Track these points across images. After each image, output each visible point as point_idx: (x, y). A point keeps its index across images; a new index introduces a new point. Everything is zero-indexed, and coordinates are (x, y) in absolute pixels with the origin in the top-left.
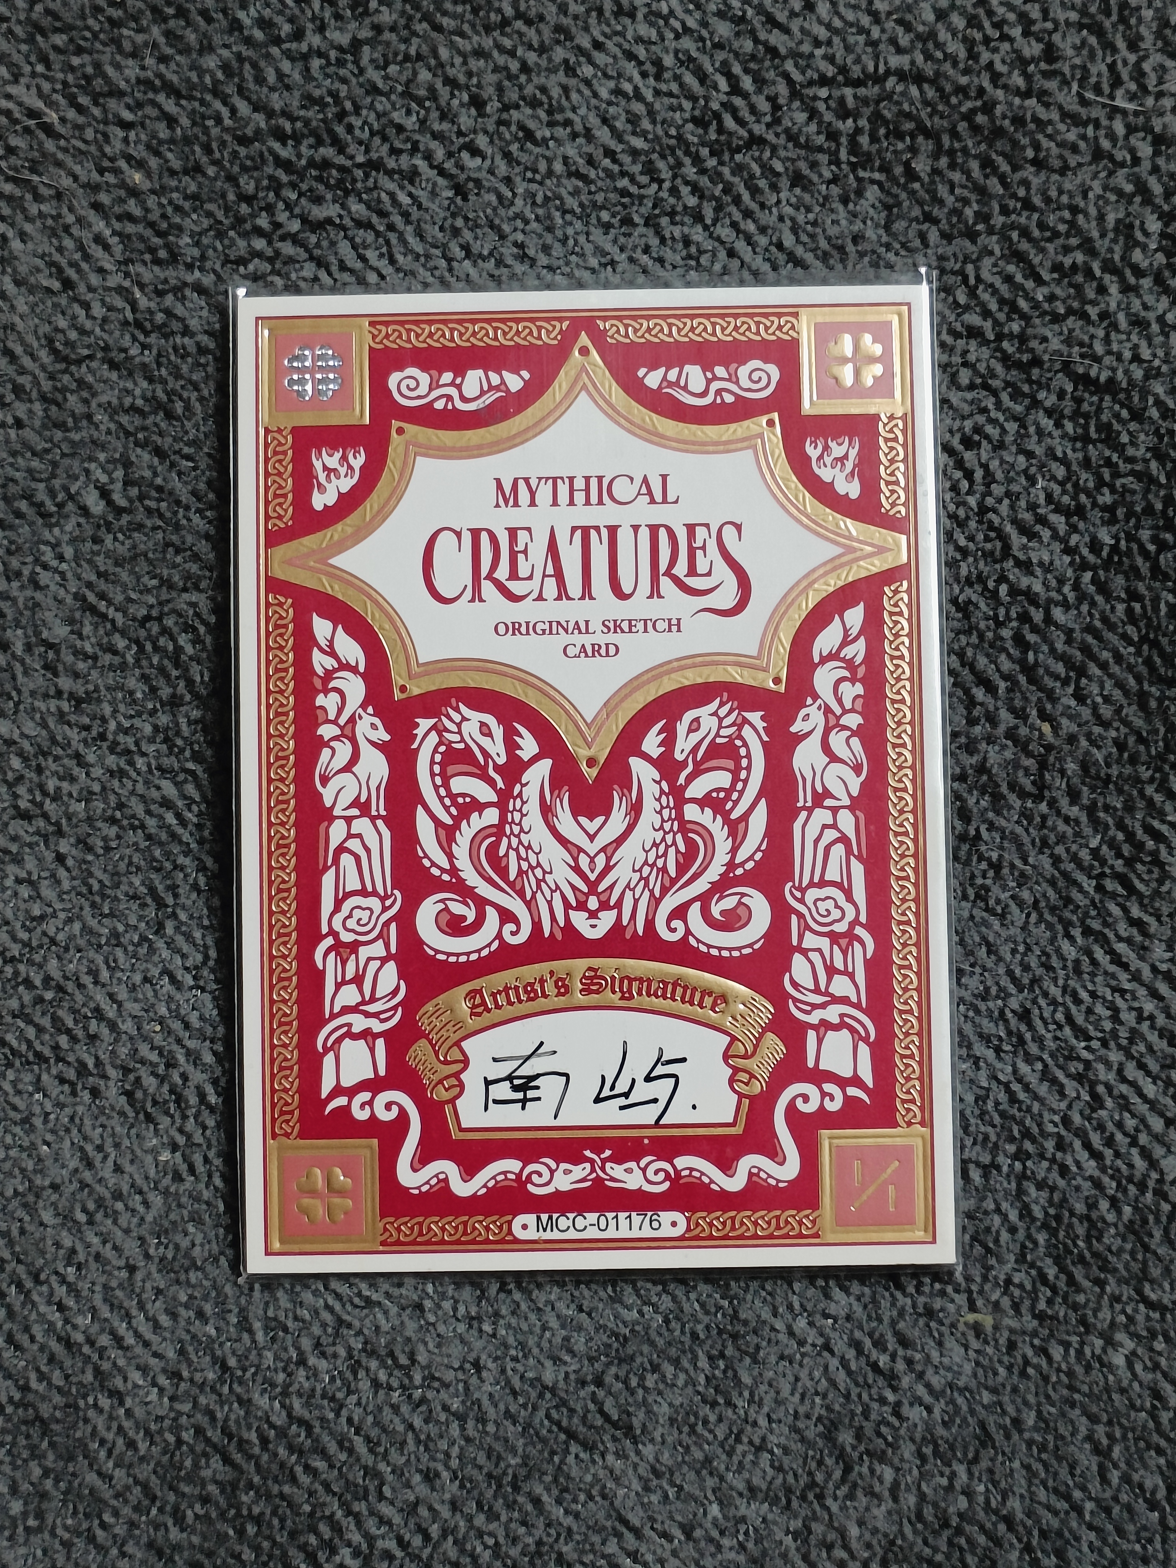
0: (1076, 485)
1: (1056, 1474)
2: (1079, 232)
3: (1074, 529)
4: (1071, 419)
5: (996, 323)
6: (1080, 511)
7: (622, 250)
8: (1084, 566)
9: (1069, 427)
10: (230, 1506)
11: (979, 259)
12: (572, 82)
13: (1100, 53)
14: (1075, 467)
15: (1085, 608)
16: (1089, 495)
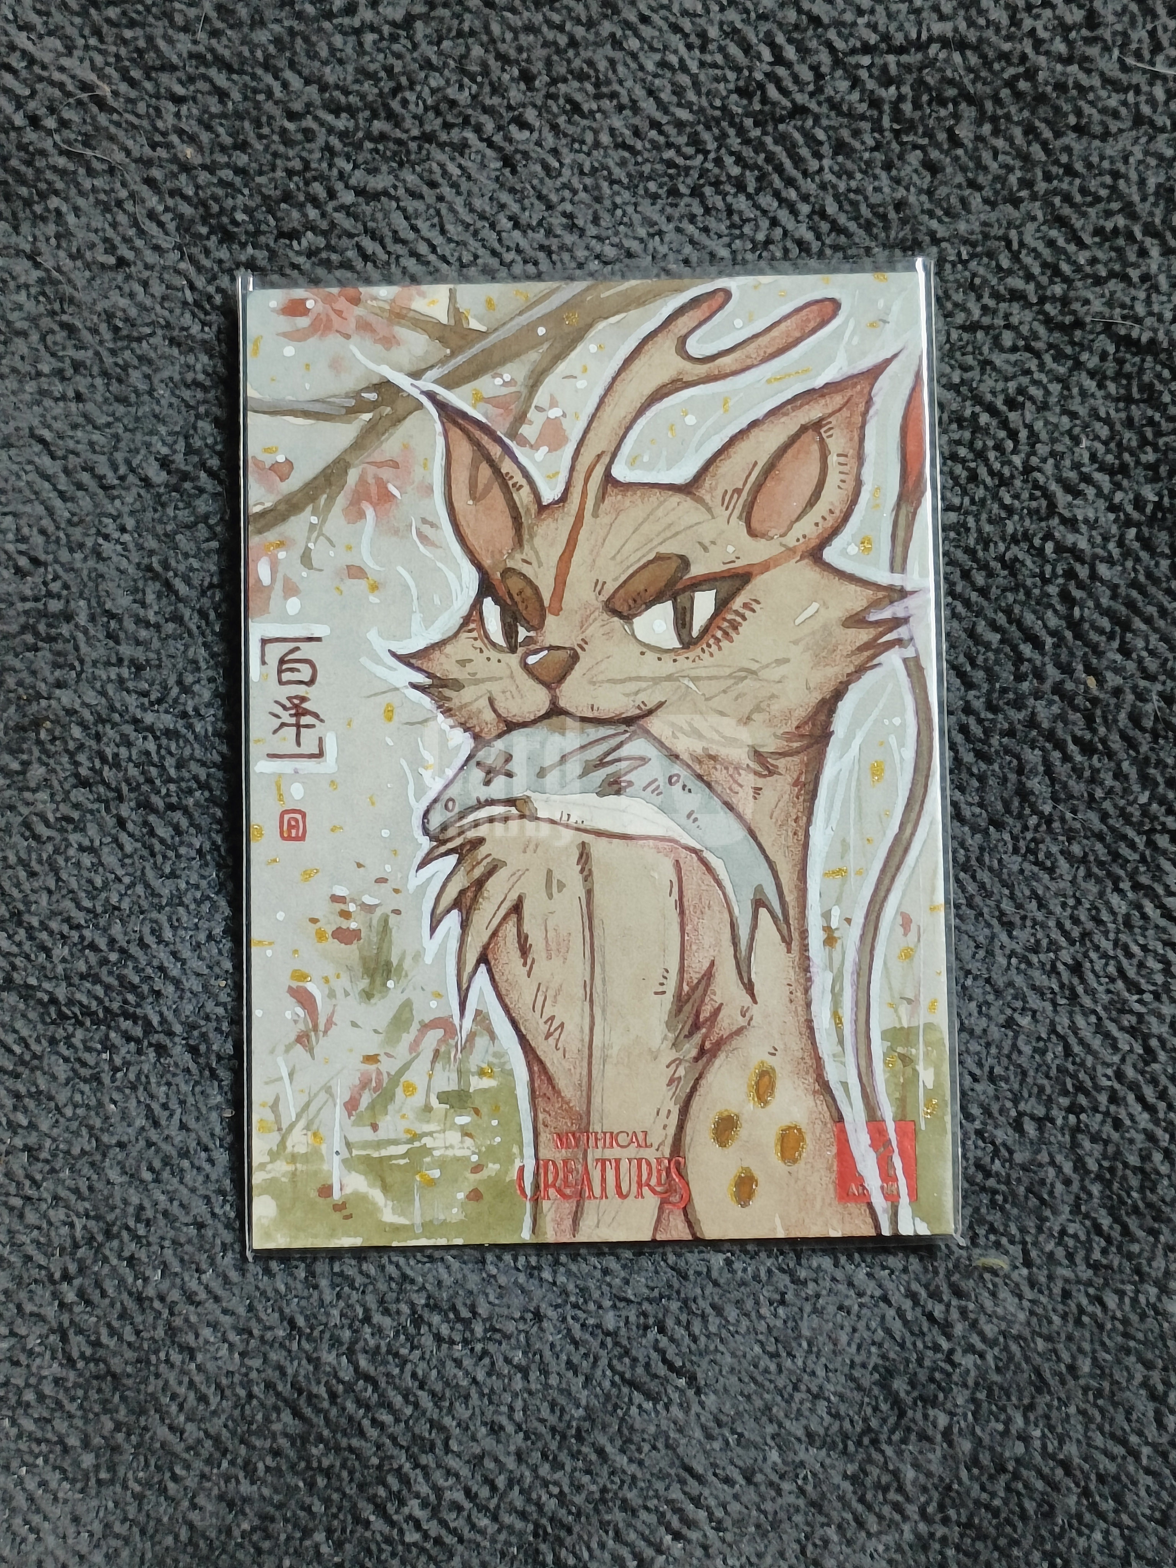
0: (1119, 444)
1: (1112, 1420)
2: (1120, 196)
3: (1118, 486)
4: (1114, 379)
5: (1039, 286)
6: (1124, 469)
7: (669, 219)
8: (1128, 523)
9: (1112, 387)
10: (300, 1458)
11: (1022, 225)
12: (618, 55)
13: (1140, 19)
14: (1118, 427)
15: (1129, 564)
16: (1132, 454)
